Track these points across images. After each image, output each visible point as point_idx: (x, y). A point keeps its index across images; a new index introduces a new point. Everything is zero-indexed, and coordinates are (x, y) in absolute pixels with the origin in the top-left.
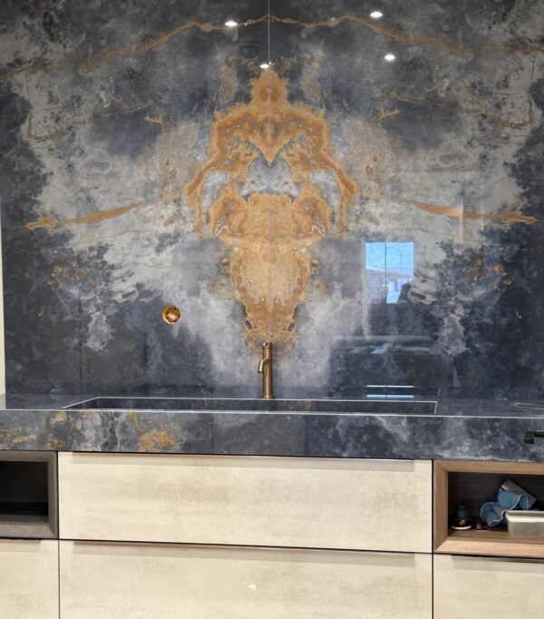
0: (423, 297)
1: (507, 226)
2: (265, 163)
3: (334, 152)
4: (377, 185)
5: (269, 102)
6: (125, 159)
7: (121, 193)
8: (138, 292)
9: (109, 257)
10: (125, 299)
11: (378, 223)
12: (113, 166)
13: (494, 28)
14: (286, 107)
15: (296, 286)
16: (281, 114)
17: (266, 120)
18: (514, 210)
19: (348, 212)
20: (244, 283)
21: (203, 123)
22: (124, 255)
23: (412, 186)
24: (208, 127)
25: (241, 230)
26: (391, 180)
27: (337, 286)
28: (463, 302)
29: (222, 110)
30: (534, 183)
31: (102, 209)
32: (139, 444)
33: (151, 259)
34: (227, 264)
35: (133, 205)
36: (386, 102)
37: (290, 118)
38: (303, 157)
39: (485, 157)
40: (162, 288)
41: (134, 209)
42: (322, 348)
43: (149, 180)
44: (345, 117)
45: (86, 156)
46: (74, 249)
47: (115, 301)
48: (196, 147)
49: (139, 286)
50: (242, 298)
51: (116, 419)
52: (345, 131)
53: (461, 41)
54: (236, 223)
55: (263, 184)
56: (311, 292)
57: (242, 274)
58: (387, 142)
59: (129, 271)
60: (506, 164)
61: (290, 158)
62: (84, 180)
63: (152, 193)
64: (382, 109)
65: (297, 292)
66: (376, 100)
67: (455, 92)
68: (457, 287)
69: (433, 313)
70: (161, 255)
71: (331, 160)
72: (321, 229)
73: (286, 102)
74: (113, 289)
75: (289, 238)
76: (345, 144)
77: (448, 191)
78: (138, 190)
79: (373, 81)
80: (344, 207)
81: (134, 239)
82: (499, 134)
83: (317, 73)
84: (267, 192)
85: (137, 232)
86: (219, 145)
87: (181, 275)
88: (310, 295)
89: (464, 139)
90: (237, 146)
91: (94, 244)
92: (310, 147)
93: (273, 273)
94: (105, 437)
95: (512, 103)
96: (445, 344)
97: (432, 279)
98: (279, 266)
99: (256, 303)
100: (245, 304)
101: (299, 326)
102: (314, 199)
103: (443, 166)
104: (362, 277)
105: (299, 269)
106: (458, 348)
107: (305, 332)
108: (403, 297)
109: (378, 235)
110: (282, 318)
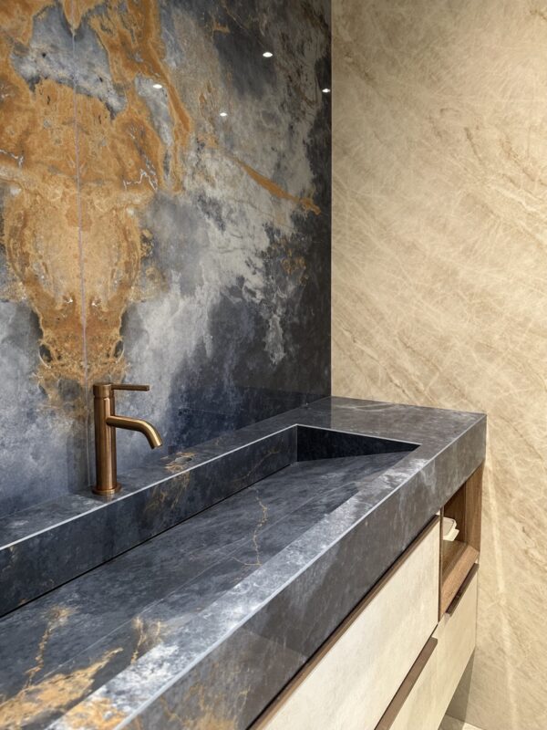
0: (253, 294)
1: (305, 215)
2: (65, 25)
3: (164, 53)
4: (211, 127)
11: (213, 185)
15: (122, 274)
18: (309, 196)
19: (183, 159)
20: (33, 267)
23: (242, 142)
27: (175, 276)
28: (281, 299)
30: (319, 171)
36: (217, 9)
38: (124, 42)
39: (292, 127)
50: (31, 298)
52: (176, 24)
55: (61, 66)
56: (143, 287)
58: (219, 69)
60: (304, 142)
61: (106, 34)
64: (214, 17)
65: (125, 286)
68: (277, 282)
69: (262, 314)
71: (161, 66)
72: (153, 179)
75: (109, 185)
76: (177, 48)
77: (269, 159)
80: (179, 149)
82: (300, 105)
84: (71, 84)
88: (143, 292)
89: (279, 99)
92: (134, 28)
93: (85, 250)
95: (307, 75)
96: (271, 352)
97: (260, 270)
98: (96, 235)
99: (59, 307)
100: (37, 310)
101: (130, 346)
102: (141, 122)
103: (265, 125)
104: (201, 263)
105: (125, 244)
106: (279, 355)
107: (138, 355)
108: (239, 294)
109: (214, 203)
110: (103, 334)
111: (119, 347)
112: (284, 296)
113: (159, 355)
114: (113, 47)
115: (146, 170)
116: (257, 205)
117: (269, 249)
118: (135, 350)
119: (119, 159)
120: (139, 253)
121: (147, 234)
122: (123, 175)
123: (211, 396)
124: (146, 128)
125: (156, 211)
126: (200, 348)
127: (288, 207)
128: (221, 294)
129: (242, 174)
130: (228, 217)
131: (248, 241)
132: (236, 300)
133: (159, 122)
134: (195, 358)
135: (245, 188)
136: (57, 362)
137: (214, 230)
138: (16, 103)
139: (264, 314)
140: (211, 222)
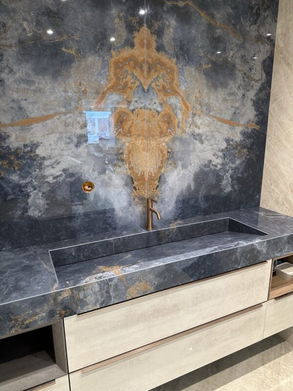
0: (216, 166)
1: (249, 131)
2: (143, 89)
3: (180, 85)
4: (200, 107)
5: (145, 50)
6: (48, 78)
7: (46, 105)
8: (64, 175)
9: (40, 152)
10: (55, 180)
11: (199, 128)
12: (38, 83)
13: (252, 27)
14: (155, 54)
15: (160, 164)
16: (152, 58)
17: (143, 61)
18: (253, 122)
19: (186, 122)
20: (132, 165)
21: (104, 58)
22: (52, 150)
23: (215, 108)
24: (107, 61)
25: (129, 132)
26: (206, 104)
27: (180, 163)
28: (232, 167)
29: (116, 50)
30: (260, 110)
31: (32, 116)
32: (127, 295)
33: (73, 152)
34: (122, 154)
35: (56, 114)
36: (206, 59)
37: (157, 62)
38: (164, 87)
39: (244, 95)
40: (82, 171)
41: (58, 117)
42: (172, 196)
43: (67, 95)
44: (186, 66)
45: (15, 74)
46: (11, 147)
47: (48, 182)
48: (99, 74)
49: (64, 170)
50: (131, 173)
51: (110, 283)
52: (186, 73)
53: (238, 31)
54: (126, 127)
55: (142, 103)
56: (167, 167)
57: (131, 159)
58: (205, 83)
59: (57, 161)
60: (251, 99)
61: (157, 87)
62: (14, 93)
63: (70, 106)
64: (203, 63)
65: (160, 168)
66: (201, 57)
67: (235, 59)
68: (230, 160)
69: (220, 174)
70: (79, 149)
71: (178, 91)
72: (173, 131)
73: (155, 50)
74: (46, 174)
75: (156, 137)
76: (186, 81)
77: (229, 112)
78: (59, 103)
79: (199, 46)
80: (184, 119)
81: (59, 138)
82: (250, 84)
83: (172, 35)
84: (145, 108)
85: (60, 133)
86: (115, 74)
87: (93, 162)
88: (167, 169)
89: (237, 85)
90: (126, 76)
91: (28, 142)
92: (168, 81)
93: (148, 158)
94: (102, 297)
95: (256, 69)
96: (224, 188)
97: (220, 157)
98: (151, 153)
99: (139, 175)
100: (133, 177)
101: (161, 186)
102: (169, 113)
103: (228, 98)
104: (191, 157)
105: (161, 155)
106: (228, 189)
107: (164, 189)
108: (209, 166)
109: (199, 135)
110: (152, 183)
111: (158, 186)
112: (234, 166)
113: (172, 189)
114: (160, 91)
115: (170, 129)
116: (221, 131)
117: (226, 148)
118: (163, 187)
119: (160, 128)
120: (166, 157)
121: (169, 150)
122: (161, 133)
123: (193, 203)
124: (171, 115)
125: (173, 142)
126: (189, 187)
127: (239, 129)
128: (200, 167)
129: (214, 121)
130: (205, 139)
131: (215, 146)
132: (206, 169)
133: (176, 111)
134: (186, 190)
135: (215, 126)
136: (138, 191)
137: (198, 145)
138: (128, 119)
139: (221, 174)
140: (197, 142)
